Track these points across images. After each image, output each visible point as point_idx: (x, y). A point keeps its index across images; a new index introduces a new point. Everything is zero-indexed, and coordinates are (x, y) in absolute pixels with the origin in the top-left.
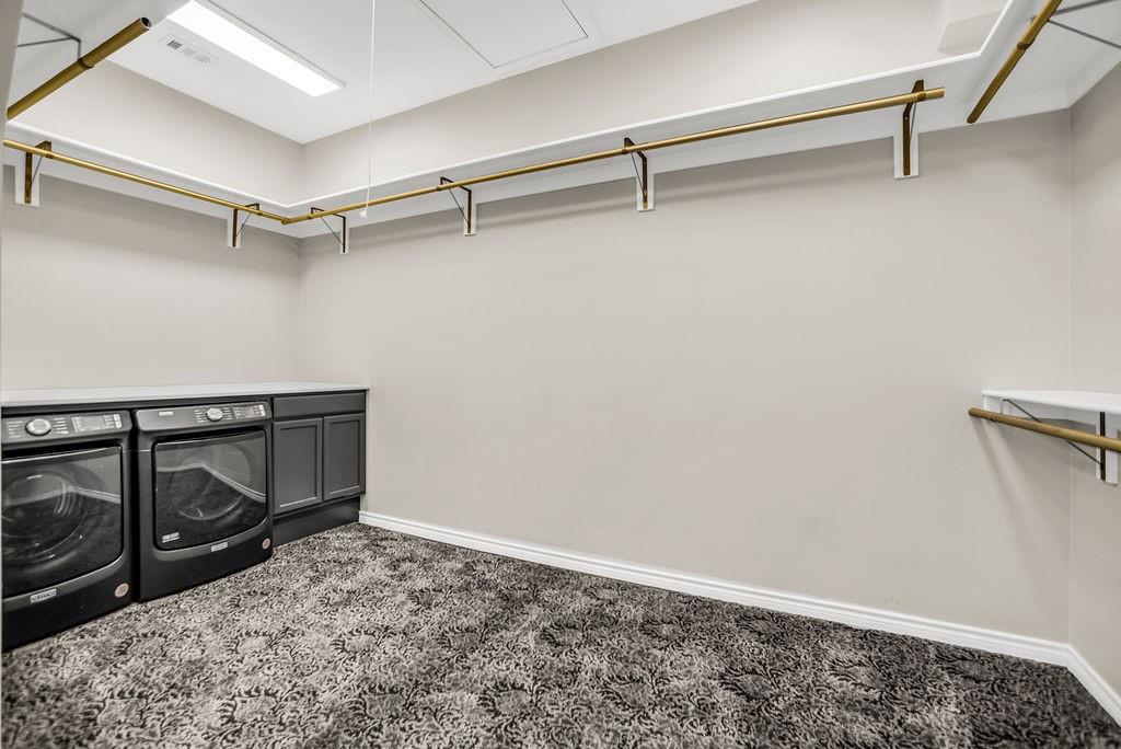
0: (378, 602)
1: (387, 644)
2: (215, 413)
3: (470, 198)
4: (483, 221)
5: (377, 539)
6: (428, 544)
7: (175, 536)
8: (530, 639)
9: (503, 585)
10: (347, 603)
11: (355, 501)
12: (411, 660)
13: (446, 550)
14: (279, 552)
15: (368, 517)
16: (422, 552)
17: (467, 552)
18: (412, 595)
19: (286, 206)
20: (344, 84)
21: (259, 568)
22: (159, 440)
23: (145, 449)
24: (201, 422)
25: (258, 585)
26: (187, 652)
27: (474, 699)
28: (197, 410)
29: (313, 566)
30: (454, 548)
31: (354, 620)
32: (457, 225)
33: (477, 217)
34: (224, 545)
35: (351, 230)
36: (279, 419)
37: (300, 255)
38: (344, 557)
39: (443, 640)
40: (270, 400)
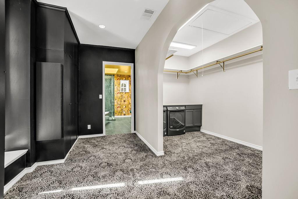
0: (204, 143)
1: (206, 148)
2: (177, 108)
3: (224, 63)
4: (227, 68)
5: (204, 134)
6: (215, 137)
7: (172, 127)
8: (235, 154)
9: (231, 146)
10: (199, 142)
11: (200, 127)
12: (210, 151)
13: (219, 138)
14: (186, 133)
15: (202, 130)
16: (214, 138)
17: (223, 139)
18: (211, 143)
19: (186, 70)
20: (196, 46)
21: (183, 135)
22: (170, 112)
23: (168, 113)
24: (175, 109)
25: (183, 137)
26: (175, 142)
27: (221, 158)
28: (175, 107)
29: (192, 136)
30: (221, 138)
31: (200, 144)
32: (221, 70)
33: (226, 67)
34: (178, 130)
35: (198, 73)
36: (186, 110)
37: (188, 78)
38: (198, 136)
39: (216, 150)
40: (185, 106)
